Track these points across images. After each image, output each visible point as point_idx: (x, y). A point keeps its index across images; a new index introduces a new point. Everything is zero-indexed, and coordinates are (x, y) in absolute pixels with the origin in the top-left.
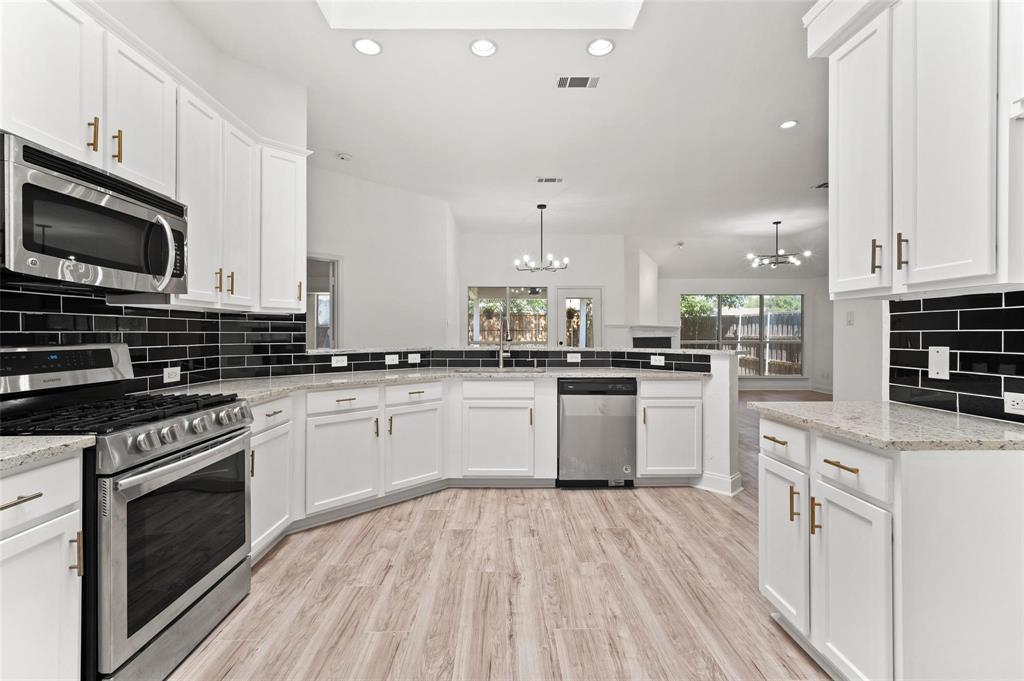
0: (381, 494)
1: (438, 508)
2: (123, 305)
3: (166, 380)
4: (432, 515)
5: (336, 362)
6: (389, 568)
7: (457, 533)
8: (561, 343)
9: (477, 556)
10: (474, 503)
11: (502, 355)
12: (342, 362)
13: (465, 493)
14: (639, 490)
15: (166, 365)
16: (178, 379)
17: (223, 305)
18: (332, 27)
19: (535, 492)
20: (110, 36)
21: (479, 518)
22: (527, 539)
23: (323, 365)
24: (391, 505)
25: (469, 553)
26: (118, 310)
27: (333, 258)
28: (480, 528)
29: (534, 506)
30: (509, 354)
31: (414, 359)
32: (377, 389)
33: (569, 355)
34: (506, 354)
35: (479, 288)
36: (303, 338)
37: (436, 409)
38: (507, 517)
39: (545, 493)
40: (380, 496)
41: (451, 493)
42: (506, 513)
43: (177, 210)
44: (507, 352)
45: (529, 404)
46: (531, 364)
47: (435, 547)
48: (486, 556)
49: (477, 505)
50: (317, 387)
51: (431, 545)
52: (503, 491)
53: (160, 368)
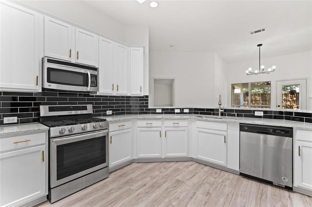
0: (163, 157)
1: (181, 168)
2: (94, 95)
3: (107, 114)
4: (177, 170)
5: (158, 111)
6: (145, 185)
7: (178, 181)
8: (279, 106)
9: (175, 195)
10: (196, 170)
11: (220, 111)
12: (160, 111)
13: (197, 164)
14: (295, 194)
15: (107, 110)
16: (111, 114)
17: (116, 94)
18: (141, 3)
19: (227, 174)
20: (77, 28)
21: (191, 178)
22: (202, 196)
23: (154, 112)
24: (167, 162)
25: (174, 191)
26: (93, 96)
27: (174, 78)
28: (188, 182)
29: (220, 181)
30: (223, 111)
31: (186, 111)
32: (161, 121)
33: (256, 112)
34: (222, 111)
35: (242, 84)
36: (147, 103)
37: (185, 130)
38: (203, 181)
39: (232, 176)
40: (162, 158)
41: (191, 163)
42: (204, 179)
43: (95, 69)
44: (222, 109)
45: (225, 133)
46: (234, 115)
47: (166, 183)
48: (178, 197)
49: (196, 172)
50: (140, 118)
51: (165, 182)
52: (212, 168)
53: (106, 111)
